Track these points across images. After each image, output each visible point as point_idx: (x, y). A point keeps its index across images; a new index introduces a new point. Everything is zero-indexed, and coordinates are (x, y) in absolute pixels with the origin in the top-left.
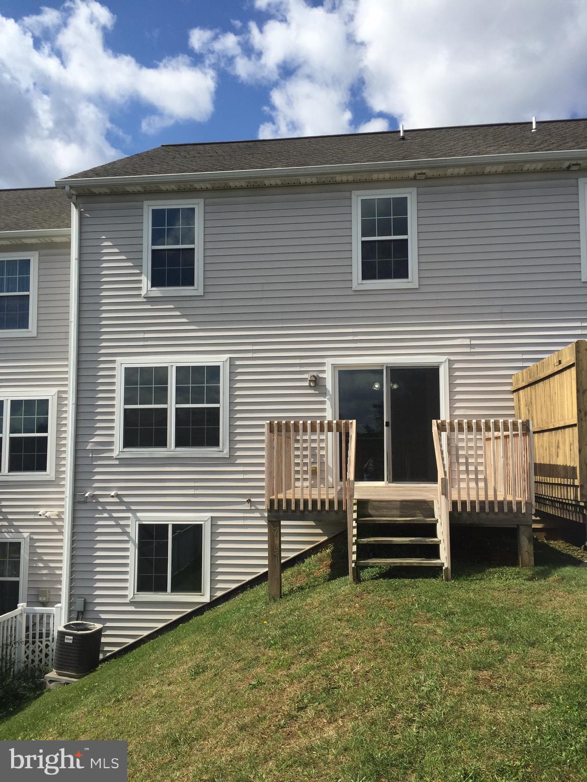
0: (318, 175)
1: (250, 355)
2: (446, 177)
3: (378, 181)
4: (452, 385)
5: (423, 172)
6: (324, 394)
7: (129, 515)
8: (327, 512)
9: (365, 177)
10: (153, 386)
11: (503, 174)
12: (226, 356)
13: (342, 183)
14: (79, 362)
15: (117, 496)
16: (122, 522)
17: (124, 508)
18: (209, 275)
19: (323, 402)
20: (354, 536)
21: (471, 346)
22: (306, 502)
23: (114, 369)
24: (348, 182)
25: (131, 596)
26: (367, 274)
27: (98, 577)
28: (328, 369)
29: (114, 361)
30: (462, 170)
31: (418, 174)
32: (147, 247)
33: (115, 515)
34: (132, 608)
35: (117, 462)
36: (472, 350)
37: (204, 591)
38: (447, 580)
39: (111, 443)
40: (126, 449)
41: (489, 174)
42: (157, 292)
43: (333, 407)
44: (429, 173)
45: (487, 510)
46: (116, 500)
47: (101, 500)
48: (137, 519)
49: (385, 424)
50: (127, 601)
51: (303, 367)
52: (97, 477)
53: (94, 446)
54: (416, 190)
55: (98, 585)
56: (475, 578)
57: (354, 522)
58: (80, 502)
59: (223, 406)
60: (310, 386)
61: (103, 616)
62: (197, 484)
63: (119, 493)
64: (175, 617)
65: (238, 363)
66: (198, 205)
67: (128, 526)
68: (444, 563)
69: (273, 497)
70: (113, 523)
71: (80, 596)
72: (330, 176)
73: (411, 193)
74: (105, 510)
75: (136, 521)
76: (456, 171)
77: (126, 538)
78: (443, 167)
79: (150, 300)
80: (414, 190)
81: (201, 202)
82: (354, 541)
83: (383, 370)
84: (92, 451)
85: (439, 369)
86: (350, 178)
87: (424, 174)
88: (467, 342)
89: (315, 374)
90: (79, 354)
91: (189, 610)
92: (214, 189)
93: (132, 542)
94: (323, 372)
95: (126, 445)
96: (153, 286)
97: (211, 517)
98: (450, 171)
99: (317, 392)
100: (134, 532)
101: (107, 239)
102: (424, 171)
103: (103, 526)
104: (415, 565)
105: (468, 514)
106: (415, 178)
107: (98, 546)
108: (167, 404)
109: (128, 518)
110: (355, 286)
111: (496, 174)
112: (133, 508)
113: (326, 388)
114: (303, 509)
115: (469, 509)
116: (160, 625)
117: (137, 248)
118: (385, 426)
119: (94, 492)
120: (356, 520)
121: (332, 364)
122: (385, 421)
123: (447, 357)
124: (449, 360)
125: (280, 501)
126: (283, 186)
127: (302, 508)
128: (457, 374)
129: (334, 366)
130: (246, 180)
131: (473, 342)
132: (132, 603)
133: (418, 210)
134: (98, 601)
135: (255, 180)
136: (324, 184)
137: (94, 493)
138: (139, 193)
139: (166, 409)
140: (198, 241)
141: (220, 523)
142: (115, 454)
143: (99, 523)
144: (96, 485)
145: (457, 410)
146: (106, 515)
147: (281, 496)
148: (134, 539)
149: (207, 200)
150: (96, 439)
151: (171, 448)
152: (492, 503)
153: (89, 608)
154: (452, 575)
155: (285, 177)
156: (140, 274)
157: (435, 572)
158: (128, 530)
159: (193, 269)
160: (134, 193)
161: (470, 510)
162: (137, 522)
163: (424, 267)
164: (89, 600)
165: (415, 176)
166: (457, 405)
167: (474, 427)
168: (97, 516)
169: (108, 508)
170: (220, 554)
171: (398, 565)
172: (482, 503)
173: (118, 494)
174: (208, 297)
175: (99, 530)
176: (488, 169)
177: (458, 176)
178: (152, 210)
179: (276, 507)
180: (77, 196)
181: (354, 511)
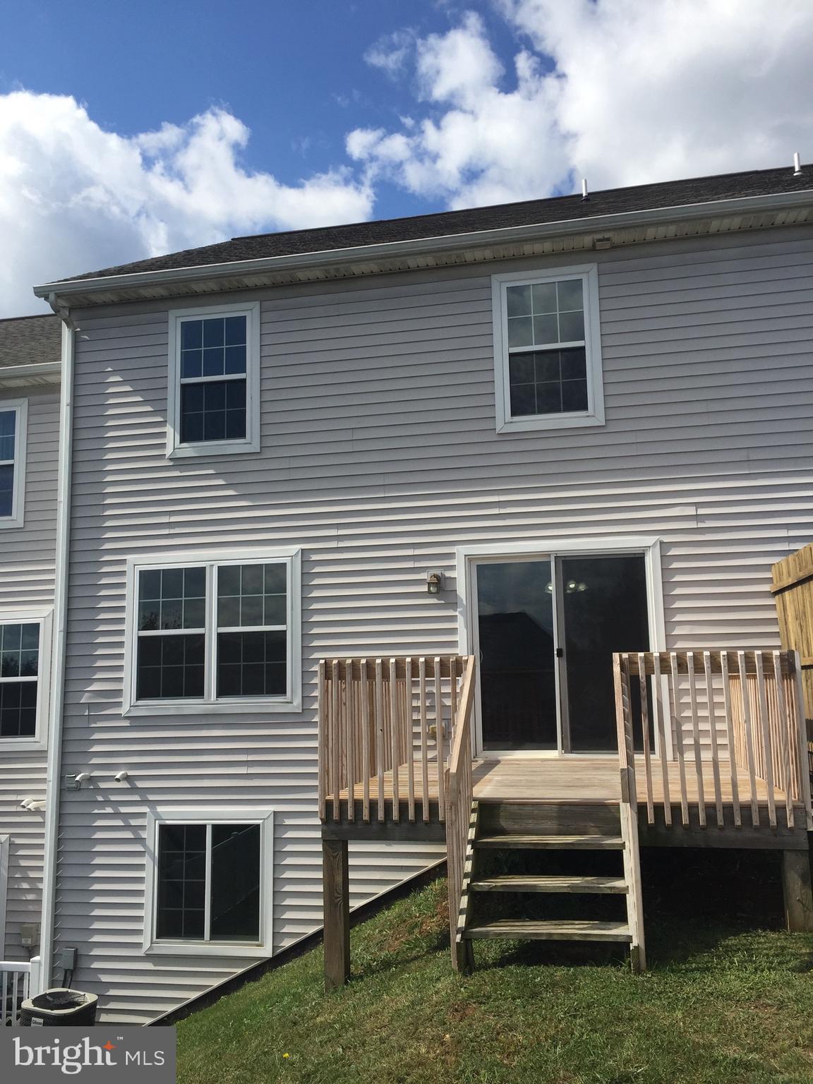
0: (435, 252)
1: (333, 544)
2: (645, 243)
3: (534, 256)
4: (666, 584)
5: (606, 237)
6: (453, 604)
7: (145, 809)
8: (426, 823)
9: (512, 250)
10: (183, 599)
11: (742, 232)
12: (296, 548)
13: (476, 263)
14: (70, 564)
15: (127, 778)
16: (133, 822)
17: (137, 798)
18: (268, 419)
19: (453, 619)
20: (466, 876)
21: (696, 517)
22: (388, 804)
23: (123, 573)
24: (484, 262)
25: (147, 945)
26: (520, 406)
27: (97, 912)
28: (459, 562)
29: (123, 562)
30: (672, 230)
31: (599, 240)
32: (174, 379)
33: (123, 810)
34: (149, 966)
35: (126, 723)
36: (701, 525)
37: (262, 938)
38: (638, 971)
39: (119, 692)
40: (140, 702)
41: (718, 234)
42: (189, 450)
43: (468, 626)
44: (617, 238)
45: (720, 822)
46: (124, 785)
47: (103, 785)
48: (158, 817)
49: (555, 652)
50: (141, 953)
51: (419, 561)
52: (96, 748)
53: (90, 698)
54: (596, 266)
55: (97, 925)
56: (694, 965)
57: (469, 847)
58: (70, 790)
59: (292, 628)
60: (429, 592)
61: (105, 978)
62: (251, 758)
63: (130, 773)
64: (216, 983)
65: (314, 557)
66: (250, 312)
67: (143, 827)
68: (630, 937)
69: (331, 797)
70: (120, 823)
71: (68, 944)
72: (454, 252)
73: (588, 272)
74: (108, 803)
75: (155, 820)
76: (661, 232)
77: (139, 848)
78: (640, 226)
79: (179, 462)
80: (593, 268)
81: (256, 306)
82: (464, 887)
83: (550, 562)
84: (89, 705)
85: (644, 557)
86: (488, 254)
87: (608, 239)
88: (691, 511)
89: (438, 572)
90: (71, 552)
91: (240, 971)
92: (275, 286)
93: (148, 854)
94: (452, 568)
95: (141, 695)
96: (182, 441)
97: (274, 812)
98: (651, 233)
99: (443, 602)
100: (152, 838)
101: (114, 372)
102: (607, 235)
103: (106, 829)
104: (577, 938)
105: (685, 829)
106: (593, 249)
107: (98, 861)
108: (204, 627)
109: (143, 815)
110: (500, 426)
111: (729, 233)
112: (151, 798)
113: (457, 595)
114: (382, 819)
115: (685, 820)
116: (194, 995)
117: (159, 384)
118: (555, 656)
119: (92, 772)
120: (473, 843)
121: (465, 556)
122: (556, 647)
123: (658, 537)
124: (662, 543)
125: (343, 804)
126: (382, 274)
127: (381, 816)
128: (675, 565)
129: (470, 559)
130: (323, 268)
131: (702, 511)
132: (149, 957)
133: (600, 299)
134: (96, 952)
135: (335, 267)
136: (447, 267)
137: (91, 775)
138: (162, 299)
139: (203, 636)
140: (251, 369)
141: (288, 822)
142: (124, 710)
143: (99, 823)
144: (95, 761)
145: (677, 627)
146: (109, 810)
147: (344, 794)
148: (153, 851)
149: (266, 304)
150: (96, 687)
151: (210, 699)
152: (728, 808)
153: (83, 964)
154: (647, 961)
155: (382, 258)
156: (163, 424)
157: (616, 952)
158: (144, 835)
159: (244, 411)
160: (154, 300)
161: (688, 822)
162: (157, 822)
163: (613, 390)
164: (81, 952)
165: (594, 245)
166: (678, 618)
167: (690, 665)
168: (96, 811)
169: (113, 798)
170: (288, 874)
171: (544, 938)
172: (710, 808)
173: (128, 776)
174: (268, 454)
175: (99, 835)
176: (715, 225)
177: (666, 240)
178: (182, 323)
179: (336, 816)
180: (71, 309)
181: (471, 826)
